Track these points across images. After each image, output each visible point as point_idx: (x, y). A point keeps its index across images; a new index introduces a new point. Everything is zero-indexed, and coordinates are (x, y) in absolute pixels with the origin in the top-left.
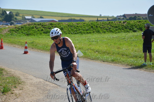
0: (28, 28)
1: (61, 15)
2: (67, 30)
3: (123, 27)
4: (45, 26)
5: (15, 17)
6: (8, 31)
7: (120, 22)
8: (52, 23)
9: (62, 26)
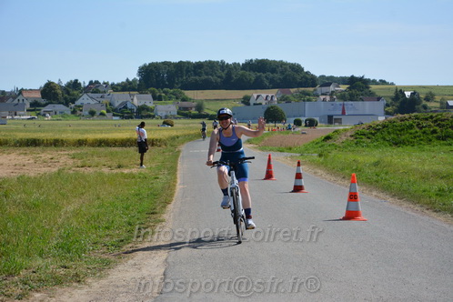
5: (424, 103)
6: (351, 136)
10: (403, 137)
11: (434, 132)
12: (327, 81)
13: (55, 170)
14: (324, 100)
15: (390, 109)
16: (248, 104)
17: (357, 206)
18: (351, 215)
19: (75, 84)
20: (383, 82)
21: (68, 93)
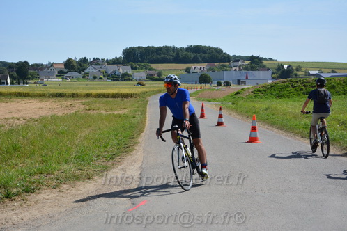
0: (280, 87)
2: (342, 89)
4: (306, 83)
5: (295, 72)
6: (252, 92)
9: (333, 84)
10: (283, 93)
11: (302, 90)
12: (237, 59)
13: (73, 111)
14: (235, 70)
15: (275, 76)
16: (189, 72)
17: (256, 135)
18: (253, 140)
19: (85, 60)
20: (271, 59)
21: (80, 65)
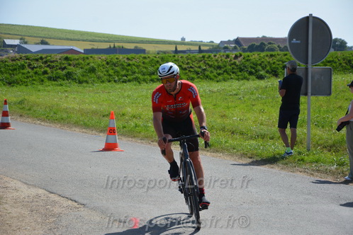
0: (11, 68)
1: (90, 38)
2: (105, 73)
3: (233, 68)
4: (51, 62)
7: (228, 56)
8: (69, 56)
9: (92, 65)
